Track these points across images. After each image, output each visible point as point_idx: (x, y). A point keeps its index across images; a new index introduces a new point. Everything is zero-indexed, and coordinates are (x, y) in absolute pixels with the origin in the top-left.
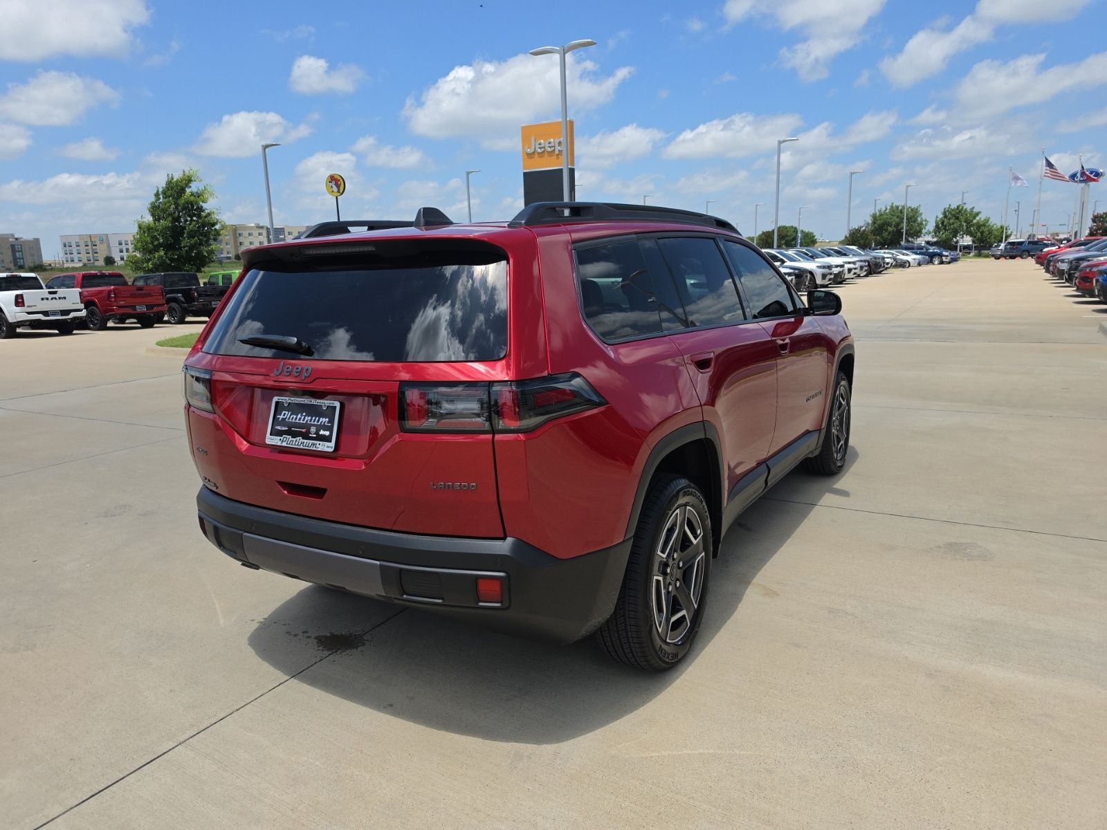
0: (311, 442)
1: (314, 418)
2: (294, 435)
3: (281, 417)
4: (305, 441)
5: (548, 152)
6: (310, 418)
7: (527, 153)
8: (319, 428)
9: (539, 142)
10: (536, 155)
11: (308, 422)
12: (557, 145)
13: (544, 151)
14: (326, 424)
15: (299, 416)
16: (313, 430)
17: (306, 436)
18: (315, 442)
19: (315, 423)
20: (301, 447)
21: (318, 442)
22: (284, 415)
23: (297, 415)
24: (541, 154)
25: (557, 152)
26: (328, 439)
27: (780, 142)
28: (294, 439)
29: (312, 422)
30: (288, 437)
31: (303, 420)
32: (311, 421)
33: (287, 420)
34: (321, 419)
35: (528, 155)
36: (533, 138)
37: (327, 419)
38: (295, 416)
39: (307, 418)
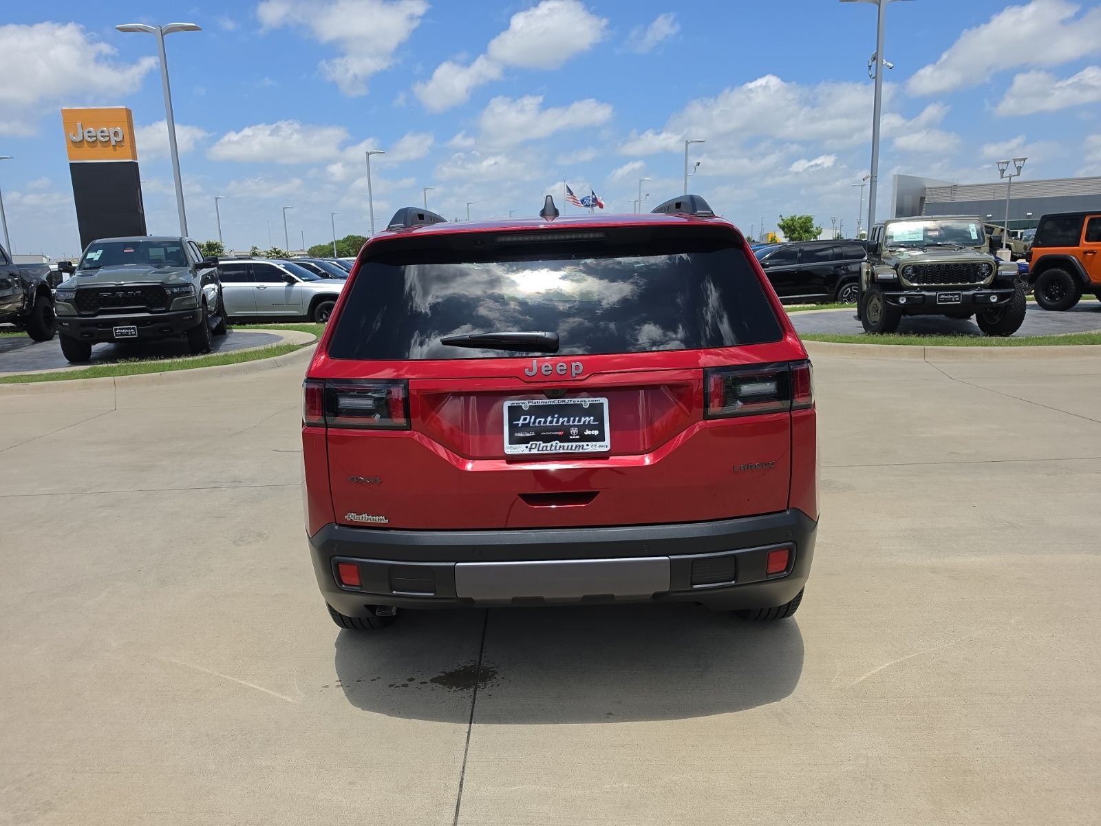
0: (574, 444)
1: (572, 419)
2: (547, 439)
3: (521, 422)
4: (566, 444)
5: (101, 142)
6: (566, 419)
7: (72, 141)
8: (582, 428)
9: (88, 130)
10: (86, 145)
11: (565, 424)
12: (112, 135)
13: (96, 140)
14: (592, 423)
15: (549, 419)
16: (574, 431)
17: (565, 438)
18: (581, 444)
19: (576, 423)
20: (561, 451)
21: (585, 444)
22: (525, 419)
23: (546, 418)
24: (93, 144)
25: (113, 143)
26: (600, 438)
27: (368, 154)
28: (549, 445)
29: (571, 423)
30: (538, 443)
31: (557, 422)
32: (568, 422)
33: (531, 425)
34: (583, 419)
35: (74, 143)
36: (79, 124)
37: (592, 418)
38: (543, 420)
39: (561, 420)
